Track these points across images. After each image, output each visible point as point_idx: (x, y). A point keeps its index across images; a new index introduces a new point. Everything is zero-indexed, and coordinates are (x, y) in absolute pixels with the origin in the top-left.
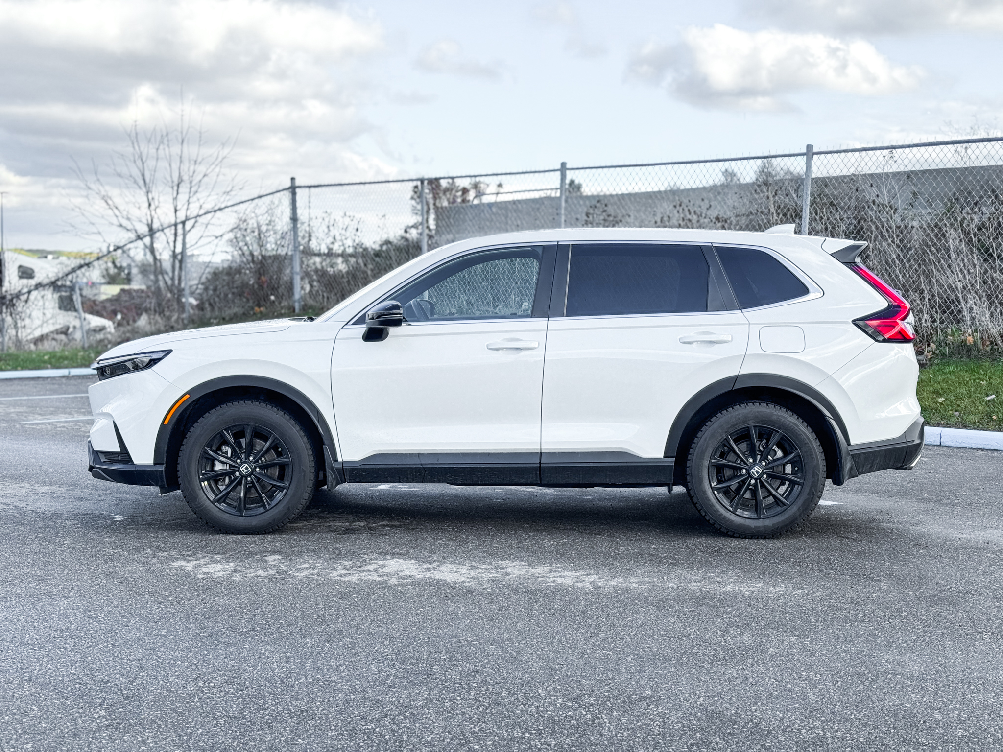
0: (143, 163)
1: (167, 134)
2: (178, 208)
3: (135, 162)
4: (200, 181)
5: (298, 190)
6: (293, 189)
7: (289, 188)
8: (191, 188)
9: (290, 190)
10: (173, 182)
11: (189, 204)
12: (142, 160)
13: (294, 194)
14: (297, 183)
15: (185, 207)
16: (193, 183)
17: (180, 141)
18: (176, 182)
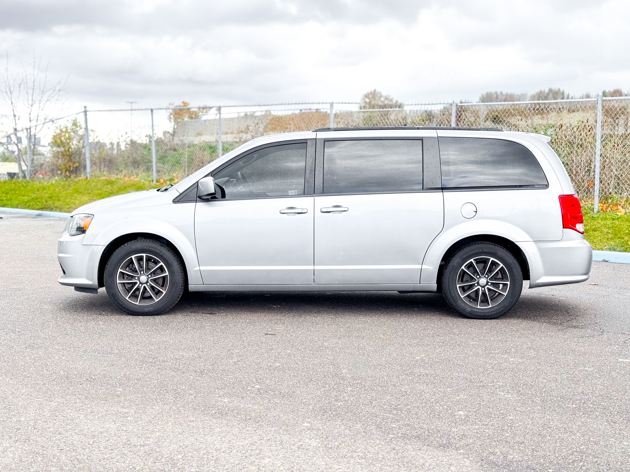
0: (11, 93)
1: (26, 76)
2: (31, 119)
3: (6, 93)
4: (44, 104)
5: (88, 113)
6: (85, 112)
7: (84, 112)
8: (40, 107)
9: (84, 113)
10: (29, 104)
11: (38, 117)
12: (10, 91)
13: (86, 115)
14: (88, 109)
15: (36, 119)
16: (41, 105)
17: (33, 80)
18: (31, 104)
